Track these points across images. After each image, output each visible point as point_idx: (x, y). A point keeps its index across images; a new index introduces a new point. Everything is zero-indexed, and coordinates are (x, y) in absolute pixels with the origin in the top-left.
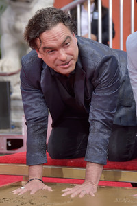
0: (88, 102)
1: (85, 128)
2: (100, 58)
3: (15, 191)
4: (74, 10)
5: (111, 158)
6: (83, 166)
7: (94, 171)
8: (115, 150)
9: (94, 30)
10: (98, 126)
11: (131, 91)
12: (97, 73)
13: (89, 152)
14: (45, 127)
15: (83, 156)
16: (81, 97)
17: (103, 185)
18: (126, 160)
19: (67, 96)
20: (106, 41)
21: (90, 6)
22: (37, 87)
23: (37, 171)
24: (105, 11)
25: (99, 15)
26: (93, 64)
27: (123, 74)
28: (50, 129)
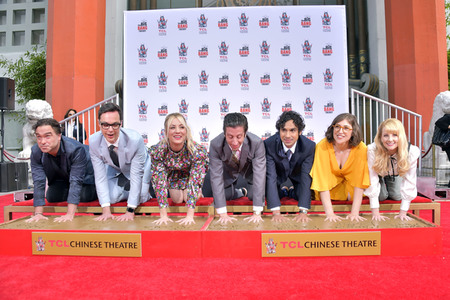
0: (69, 171)
1: (67, 185)
2: (75, 148)
3: (27, 221)
4: (64, 125)
5: (82, 200)
6: (66, 205)
7: (72, 208)
8: (84, 196)
9: (75, 135)
10: (75, 183)
11: (92, 167)
12: (73, 156)
13: (69, 198)
14: (44, 185)
15: (66, 200)
16: (65, 168)
17: (77, 215)
18: (89, 201)
19: (56, 166)
20: (81, 141)
21: (73, 123)
22: (40, 163)
23: (39, 209)
24: (81, 125)
25: (77, 127)
26: (70, 149)
27: (88, 156)
28: (47, 187)
